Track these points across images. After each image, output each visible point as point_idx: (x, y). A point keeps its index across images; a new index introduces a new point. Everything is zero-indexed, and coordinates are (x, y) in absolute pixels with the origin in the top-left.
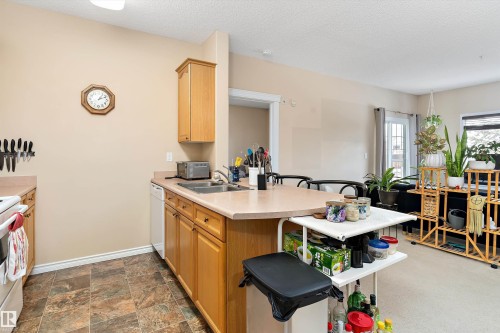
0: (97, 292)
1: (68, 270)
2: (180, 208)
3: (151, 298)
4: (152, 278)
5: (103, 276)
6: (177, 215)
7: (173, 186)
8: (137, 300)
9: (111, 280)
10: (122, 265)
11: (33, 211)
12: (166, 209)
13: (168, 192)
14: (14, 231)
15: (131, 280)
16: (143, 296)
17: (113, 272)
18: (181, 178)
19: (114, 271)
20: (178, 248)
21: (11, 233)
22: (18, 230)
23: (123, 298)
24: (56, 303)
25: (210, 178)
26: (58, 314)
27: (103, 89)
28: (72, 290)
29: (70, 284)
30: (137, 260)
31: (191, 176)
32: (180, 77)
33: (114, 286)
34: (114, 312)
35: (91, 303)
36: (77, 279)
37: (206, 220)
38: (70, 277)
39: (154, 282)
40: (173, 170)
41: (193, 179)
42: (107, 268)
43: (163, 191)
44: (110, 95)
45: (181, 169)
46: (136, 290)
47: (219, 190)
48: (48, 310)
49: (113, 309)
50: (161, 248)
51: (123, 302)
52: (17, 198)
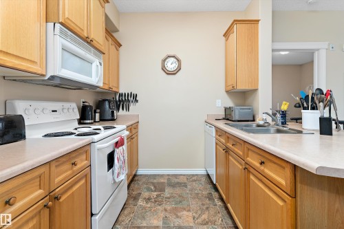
0: (169, 198)
1: (155, 176)
2: (230, 145)
3: (205, 216)
4: (205, 197)
5: (173, 185)
6: (227, 150)
7: (222, 125)
8: (194, 214)
9: (178, 190)
10: (185, 180)
11: (137, 136)
12: (216, 144)
13: (218, 130)
14: (118, 148)
15: (191, 194)
16: (199, 212)
17: (179, 184)
18: (228, 119)
19: (181, 183)
20: (227, 177)
21: (116, 149)
22: (121, 148)
23: (185, 209)
24: (145, 198)
25: (254, 120)
26: (145, 208)
27: (174, 57)
28: (155, 191)
29: (155, 187)
30: (195, 178)
31: (237, 118)
32: (227, 40)
33: (180, 196)
34: (178, 220)
35: (164, 206)
36: (158, 183)
37: (262, 163)
38: (155, 181)
39: (207, 201)
40: (222, 113)
41: (239, 121)
42: (176, 180)
43: (214, 129)
44: (178, 60)
45: (228, 112)
46: (195, 204)
47: (267, 132)
48: (141, 202)
49: (177, 217)
50: (212, 172)
51: (185, 213)
52: (124, 127)
